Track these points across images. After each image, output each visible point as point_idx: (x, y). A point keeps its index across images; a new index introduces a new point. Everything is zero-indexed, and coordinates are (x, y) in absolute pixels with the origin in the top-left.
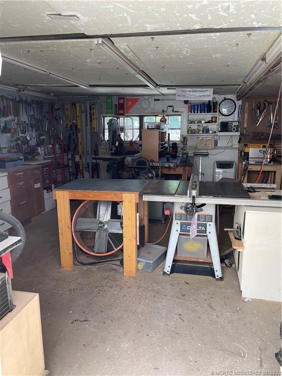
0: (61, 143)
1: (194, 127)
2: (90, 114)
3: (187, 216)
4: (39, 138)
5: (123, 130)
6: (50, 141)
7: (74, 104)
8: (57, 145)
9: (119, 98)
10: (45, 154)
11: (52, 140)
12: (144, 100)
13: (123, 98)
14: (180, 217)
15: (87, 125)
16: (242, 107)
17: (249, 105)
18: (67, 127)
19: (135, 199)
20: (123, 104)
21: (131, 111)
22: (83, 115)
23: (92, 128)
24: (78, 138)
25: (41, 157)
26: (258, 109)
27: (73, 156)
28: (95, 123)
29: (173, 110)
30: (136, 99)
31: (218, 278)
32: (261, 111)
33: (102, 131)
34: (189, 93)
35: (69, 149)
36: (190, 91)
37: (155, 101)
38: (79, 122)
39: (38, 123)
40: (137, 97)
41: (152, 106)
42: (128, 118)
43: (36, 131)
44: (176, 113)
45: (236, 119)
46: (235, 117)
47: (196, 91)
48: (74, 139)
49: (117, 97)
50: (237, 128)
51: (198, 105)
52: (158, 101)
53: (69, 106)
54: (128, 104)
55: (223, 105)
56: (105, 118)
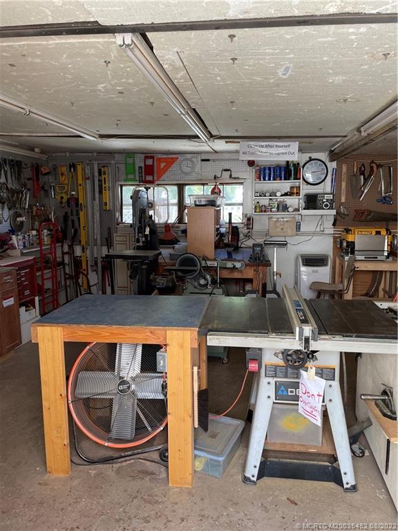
0: (51, 227)
1: (264, 201)
2: (100, 181)
3: (286, 370)
4: (15, 220)
5: (152, 206)
6: (33, 224)
7: (73, 166)
8: (45, 231)
9: (146, 158)
10: (24, 246)
11: (37, 223)
12: (186, 159)
13: (152, 157)
14: (274, 371)
15: (94, 199)
16: (337, 172)
17: (348, 169)
18: (61, 202)
19: (191, 340)
20: (152, 166)
21: (164, 177)
22: (88, 182)
23: (103, 204)
24: (79, 219)
25: (17, 252)
26: (361, 174)
27: (71, 247)
28: (107, 195)
29: (231, 176)
30: (172, 158)
31: (349, 486)
32: (366, 177)
33: (119, 207)
34: (261, 149)
35: (65, 237)
36: (262, 146)
37: (203, 162)
38: (81, 194)
39: (13, 197)
40: (174, 156)
41: (197, 169)
42: (161, 189)
43: (9, 209)
44: (235, 181)
45: (328, 189)
46: (327, 187)
47: (271, 147)
48: (73, 221)
49: (143, 156)
50: (331, 204)
51: (270, 169)
52: (207, 162)
53: (64, 169)
54: (160, 165)
55: (307, 168)
56: (123, 188)
